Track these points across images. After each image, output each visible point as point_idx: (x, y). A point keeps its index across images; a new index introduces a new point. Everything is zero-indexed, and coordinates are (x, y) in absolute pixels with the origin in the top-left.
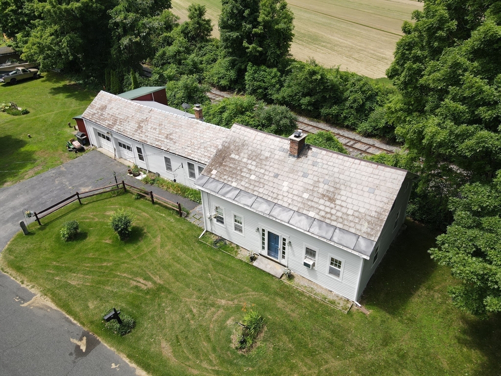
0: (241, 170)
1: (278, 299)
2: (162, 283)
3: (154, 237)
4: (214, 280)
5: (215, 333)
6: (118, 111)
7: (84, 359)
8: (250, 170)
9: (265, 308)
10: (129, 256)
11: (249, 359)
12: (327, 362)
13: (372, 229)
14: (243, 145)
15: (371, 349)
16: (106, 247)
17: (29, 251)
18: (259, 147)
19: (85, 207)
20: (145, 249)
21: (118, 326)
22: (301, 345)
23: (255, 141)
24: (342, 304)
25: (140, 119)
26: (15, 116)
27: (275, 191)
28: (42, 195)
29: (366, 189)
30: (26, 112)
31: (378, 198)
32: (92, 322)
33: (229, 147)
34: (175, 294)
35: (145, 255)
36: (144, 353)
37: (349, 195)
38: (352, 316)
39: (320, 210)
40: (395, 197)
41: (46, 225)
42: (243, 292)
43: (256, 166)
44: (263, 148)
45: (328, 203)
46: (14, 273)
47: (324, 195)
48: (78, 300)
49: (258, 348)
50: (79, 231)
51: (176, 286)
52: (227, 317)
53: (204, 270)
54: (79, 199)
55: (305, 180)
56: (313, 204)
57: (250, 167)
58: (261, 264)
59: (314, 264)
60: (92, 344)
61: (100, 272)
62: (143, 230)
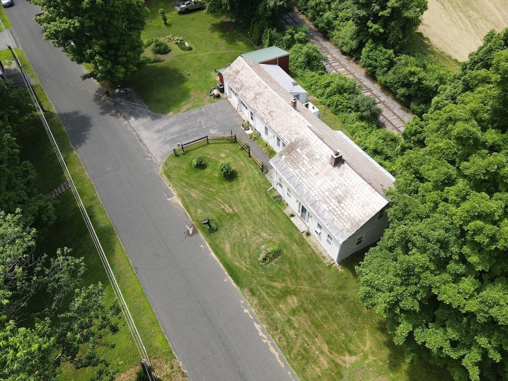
0: (299, 161)
1: (295, 244)
2: (237, 212)
3: (242, 181)
4: (265, 220)
5: (254, 250)
6: (245, 79)
7: (190, 238)
8: (304, 164)
9: (285, 246)
10: (225, 189)
11: (265, 269)
12: (302, 285)
13: (352, 228)
14: (307, 145)
15: (330, 289)
16: (214, 179)
17: (175, 168)
18: (315, 149)
19: (210, 146)
20: (235, 188)
21: (209, 227)
22: (294, 272)
23: (315, 145)
24: (329, 259)
25: (257, 92)
26: (182, 51)
27: (312, 184)
28: (188, 128)
29: (361, 203)
30: (190, 49)
31: (364, 212)
32: (197, 221)
33: (298, 143)
34: (241, 221)
35: (234, 191)
36: (217, 245)
37: (350, 203)
38: (330, 268)
39: (330, 206)
40: (374, 215)
41: (187, 152)
42: (278, 233)
43: (309, 163)
44: (317, 151)
45: (336, 203)
46: (166, 178)
47: (337, 198)
48: (193, 206)
49: (271, 265)
50: (202, 163)
51: (244, 216)
52: (263, 244)
53: (262, 213)
54: (207, 139)
55: (331, 183)
56: (328, 200)
57: (305, 161)
58: (296, 221)
59: (320, 233)
60: (195, 232)
61: (208, 194)
62: (237, 174)
